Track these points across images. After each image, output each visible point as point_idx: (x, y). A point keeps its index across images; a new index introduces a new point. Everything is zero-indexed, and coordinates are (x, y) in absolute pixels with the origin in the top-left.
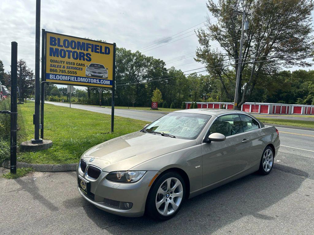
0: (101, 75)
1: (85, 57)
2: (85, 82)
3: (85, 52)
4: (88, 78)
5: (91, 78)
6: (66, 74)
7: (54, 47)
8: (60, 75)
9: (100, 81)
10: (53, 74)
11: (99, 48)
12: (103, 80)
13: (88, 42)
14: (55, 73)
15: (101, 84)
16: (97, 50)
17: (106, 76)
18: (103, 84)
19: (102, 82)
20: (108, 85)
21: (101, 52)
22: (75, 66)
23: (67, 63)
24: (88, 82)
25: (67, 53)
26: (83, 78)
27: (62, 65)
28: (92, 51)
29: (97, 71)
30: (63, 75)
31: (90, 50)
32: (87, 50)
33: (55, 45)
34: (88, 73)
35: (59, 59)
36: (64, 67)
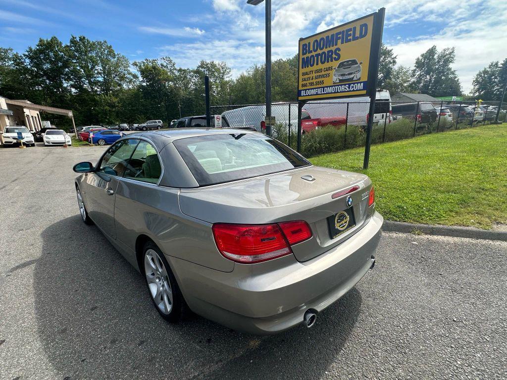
0: (351, 76)
1: (334, 56)
2: (332, 93)
3: (333, 48)
4: (335, 86)
5: (338, 85)
6: (314, 87)
7: (305, 56)
8: (309, 89)
9: (349, 88)
10: (304, 90)
11: (351, 32)
12: (354, 84)
13: (335, 32)
14: (305, 88)
15: (350, 91)
16: (349, 38)
17: (358, 75)
18: (354, 90)
19: (352, 87)
20: (361, 90)
21: (355, 38)
22: (323, 73)
23: (317, 71)
24: (335, 92)
25: (316, 58)
26: (330, 87)
27: (311, 76)
28: (342, 43)
29: (347, 71)
30: (311, 89)
31: (339, 41)
32: (336, 45)
34: (335, 78)
35: (310, 68)
36: (312, 79)
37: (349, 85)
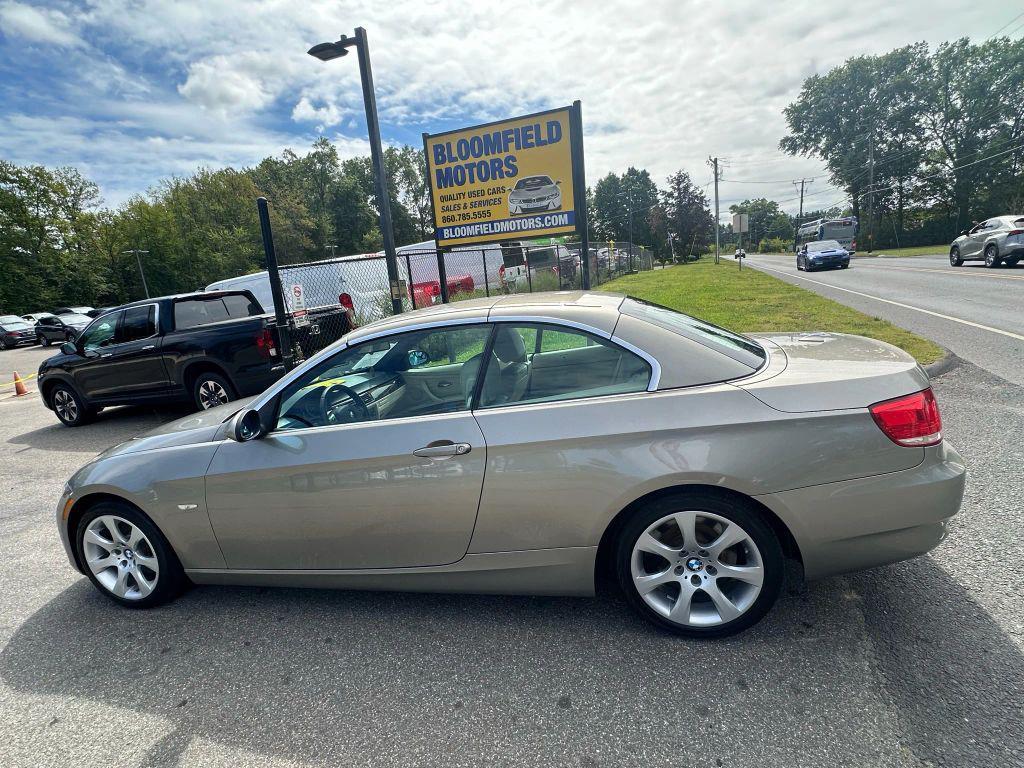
0: (545, 203)
1: (505, 169)
2: (510, 231)
3: (503, 156)
4: (514, 219)
5: (521, 219)
6: (473, 221)
7: (443, 167)
8: (460, 227)
9: (543, 222)
10: (448, 228)
11: (533, 132)
12: (551, 215)
13: (506, 127)
14: (451, 224)
15: (545, 227)
16: (529, 141)
17: (557, 202)
18: (552, 226)
19: (549, 221)
20: (565, 225)
21: (540, 143)
22: (487, 197)
23: (472, 194)
24: (516, 230)
25: (467, 171)
26: (504, 221)
27: (461, 202)
28: (518, 147)
29: (534, 195)
30: (465, 226)
31: (512, 145)
32: (507, 150)
33: (443, 162)
34: (514, 207)
35: (455, 189)
36: (465, 207)
37: (543, 217)
